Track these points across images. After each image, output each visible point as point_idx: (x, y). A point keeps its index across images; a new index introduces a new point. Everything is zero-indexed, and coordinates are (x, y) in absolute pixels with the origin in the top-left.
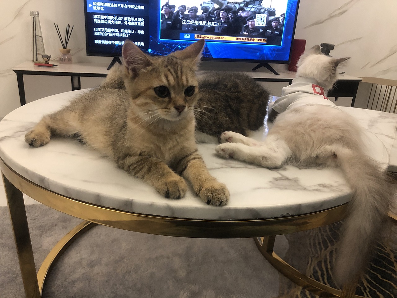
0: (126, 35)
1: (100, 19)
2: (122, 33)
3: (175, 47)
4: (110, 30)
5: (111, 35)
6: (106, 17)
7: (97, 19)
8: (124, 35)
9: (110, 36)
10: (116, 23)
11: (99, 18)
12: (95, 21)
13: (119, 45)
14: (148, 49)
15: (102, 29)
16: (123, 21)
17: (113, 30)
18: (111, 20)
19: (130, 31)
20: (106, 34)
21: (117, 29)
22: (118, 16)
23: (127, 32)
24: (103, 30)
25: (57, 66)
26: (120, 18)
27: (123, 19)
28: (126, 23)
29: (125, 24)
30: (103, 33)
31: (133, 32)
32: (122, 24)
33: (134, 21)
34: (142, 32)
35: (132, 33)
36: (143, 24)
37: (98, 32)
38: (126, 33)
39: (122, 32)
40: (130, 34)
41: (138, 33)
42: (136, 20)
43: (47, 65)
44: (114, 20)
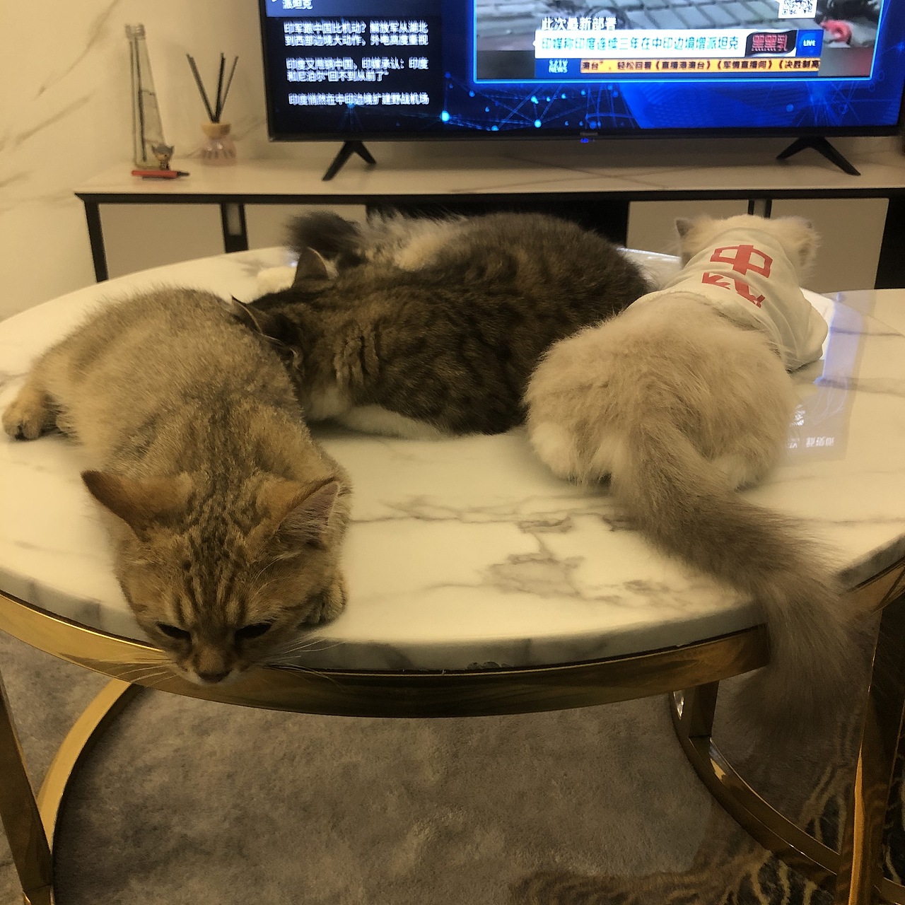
0: (377, 75)
1: (303, 34)
2: (365, 70)
3: (520, 101)
4: (330, 63)
5: (333, 77)
6: (318, 27)
7: (295, 34)
8: (370, 77)
9: (330, 80)
10: (348, 41)
11: (299, 31)
12: (289, 41)
13: (357, 107)
14: (440, 113)
15: (308, 61)
16: (366, 35)
17: (338, 63)
18: (333, 35)
19: (386, 63)
20: (320, 77)
21: (351, 61)
22: (351, 19)
23: (378, 66)
24: (311, 66)
25: (187, 174)
26: (358, 27)
27: (368, 29)
28: (374, 40)
29: (372, 44)
30: (313, 73)
31: (395, 65)
32: (364, 43)
33: (398, 34)
34: (423, 64)
35: (394, 67)
36: (424, 40)
37: (297, 70)
38: (375, 70)
39: (364, 67)
40: (387, 73)
41: (410, 67)
42: (403, 28)
43: (165, 173)
44: (341, 35)
